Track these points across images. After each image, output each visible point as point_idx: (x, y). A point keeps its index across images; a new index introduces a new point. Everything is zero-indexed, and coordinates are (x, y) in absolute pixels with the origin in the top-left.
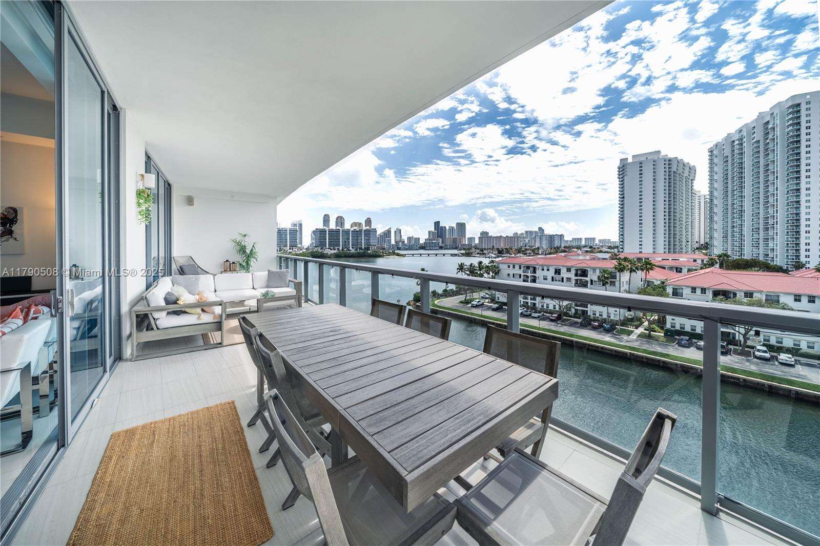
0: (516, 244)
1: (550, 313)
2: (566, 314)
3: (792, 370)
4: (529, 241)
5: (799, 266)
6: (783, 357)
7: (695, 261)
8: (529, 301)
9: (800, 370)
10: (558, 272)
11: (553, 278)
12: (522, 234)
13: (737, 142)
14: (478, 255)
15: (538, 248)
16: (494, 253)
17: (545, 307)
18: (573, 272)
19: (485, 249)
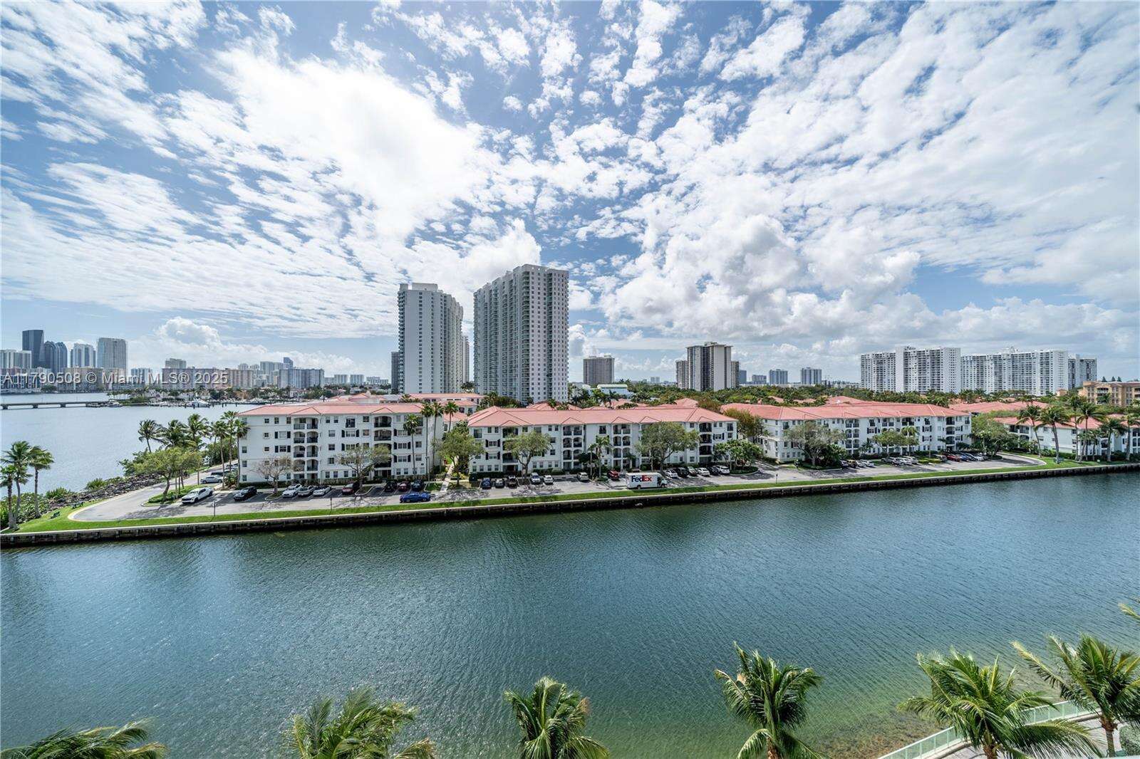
0: (245, 382)
1: (340, 484)
2: (365, 481)
3: (552, 487)
4: (268, 377)
5: (530, 401)
6: (547, 477)
7: (472, 400)
8: (306, 473)
9: (557, 485)
10: (350, 423)
11: (343, 432)
12: (256, 366)
13: (493, 293)
14: (166, 403)
15: (288, 389)
16: (203, 397)
17: (332, 476)
18: (372, 421)
19: (183, 391)
